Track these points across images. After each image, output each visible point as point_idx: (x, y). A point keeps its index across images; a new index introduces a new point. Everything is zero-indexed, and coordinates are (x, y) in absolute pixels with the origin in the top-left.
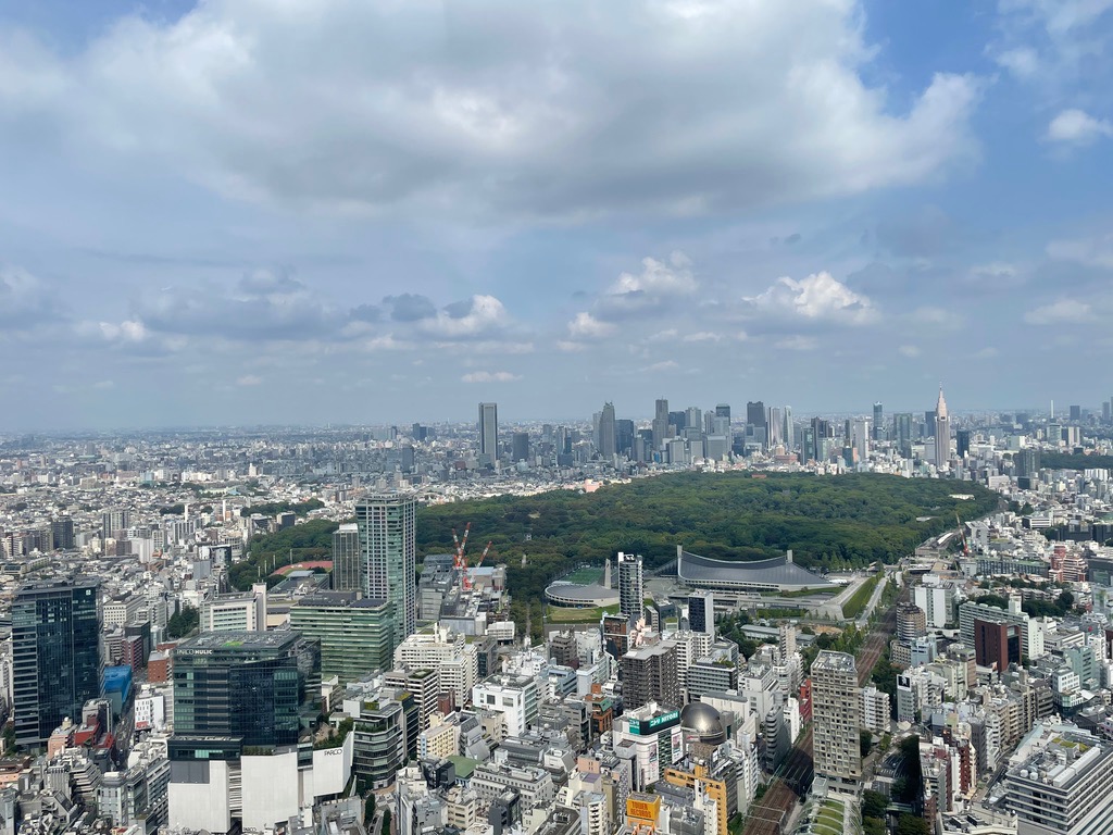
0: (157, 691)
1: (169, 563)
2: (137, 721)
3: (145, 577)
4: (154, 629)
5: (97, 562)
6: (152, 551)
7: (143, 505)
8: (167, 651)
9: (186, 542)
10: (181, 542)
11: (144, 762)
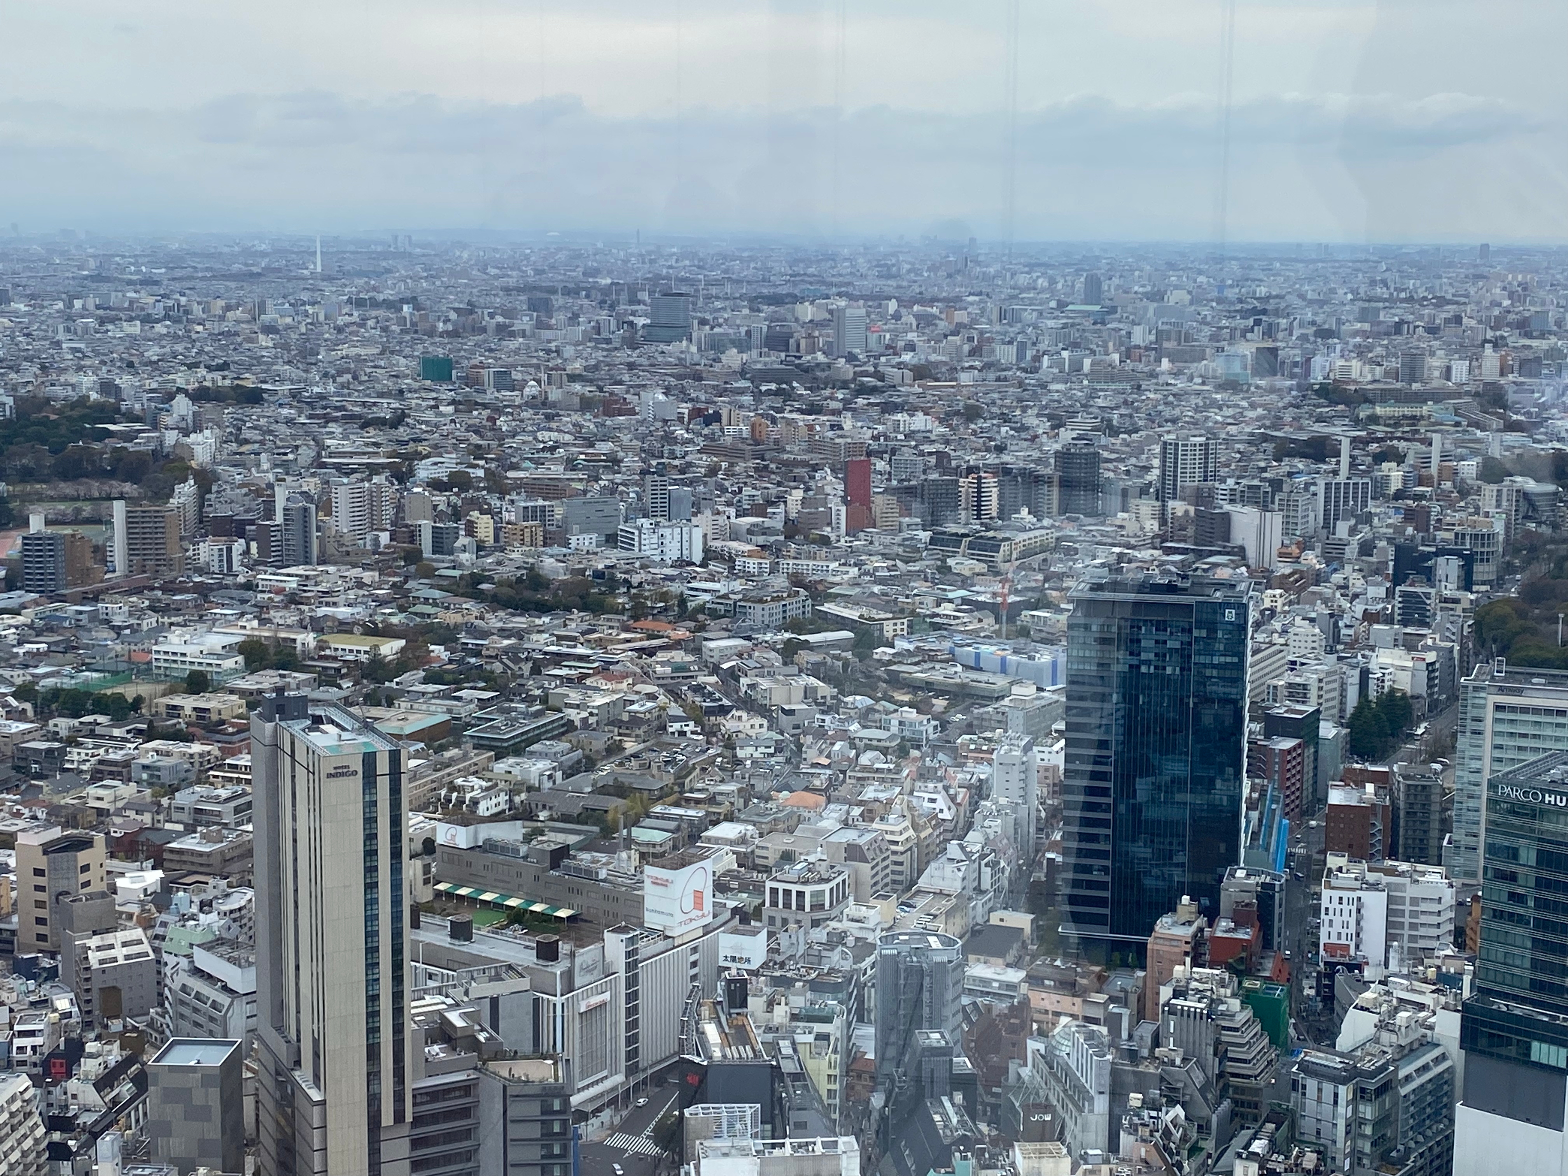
0: (1371, 877)
1: (1319, 578)
2: (1324, 940)
3: (1267, 604)
4: (1328, 730)
5: (1157, 553)
6: (1276, 545)
7: (1233, 429)
8: (1370, 788)
9: (1353, 531)
10: (1342, 529)
11: (1385, 1037)
